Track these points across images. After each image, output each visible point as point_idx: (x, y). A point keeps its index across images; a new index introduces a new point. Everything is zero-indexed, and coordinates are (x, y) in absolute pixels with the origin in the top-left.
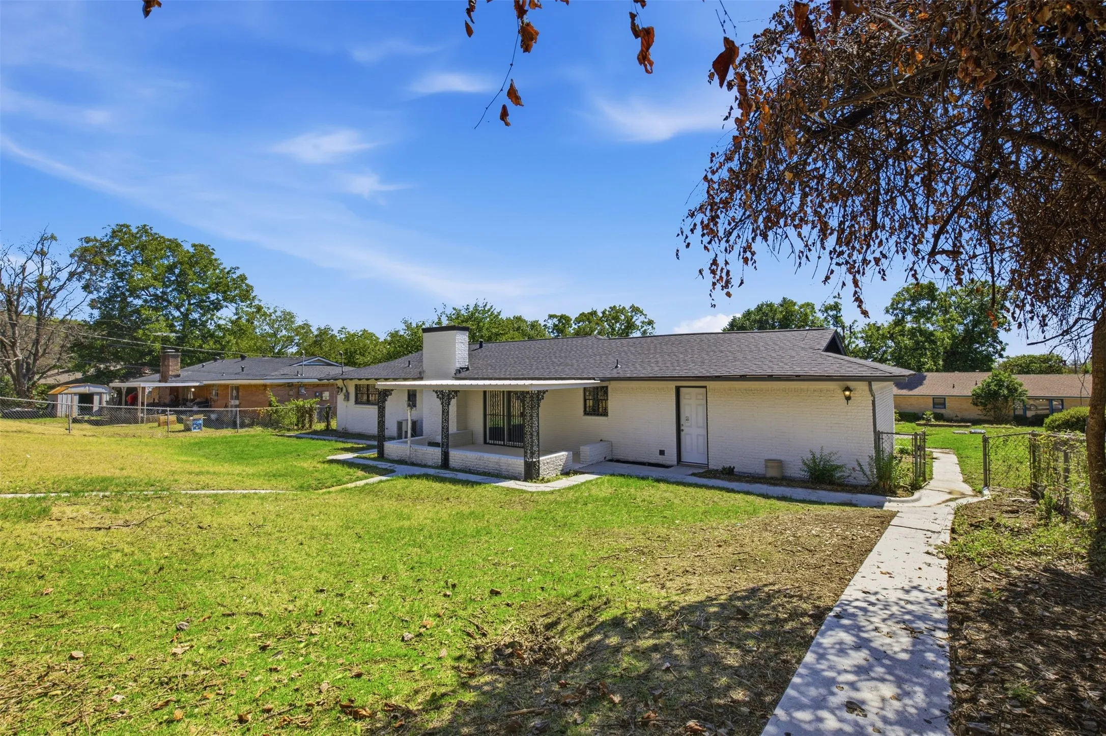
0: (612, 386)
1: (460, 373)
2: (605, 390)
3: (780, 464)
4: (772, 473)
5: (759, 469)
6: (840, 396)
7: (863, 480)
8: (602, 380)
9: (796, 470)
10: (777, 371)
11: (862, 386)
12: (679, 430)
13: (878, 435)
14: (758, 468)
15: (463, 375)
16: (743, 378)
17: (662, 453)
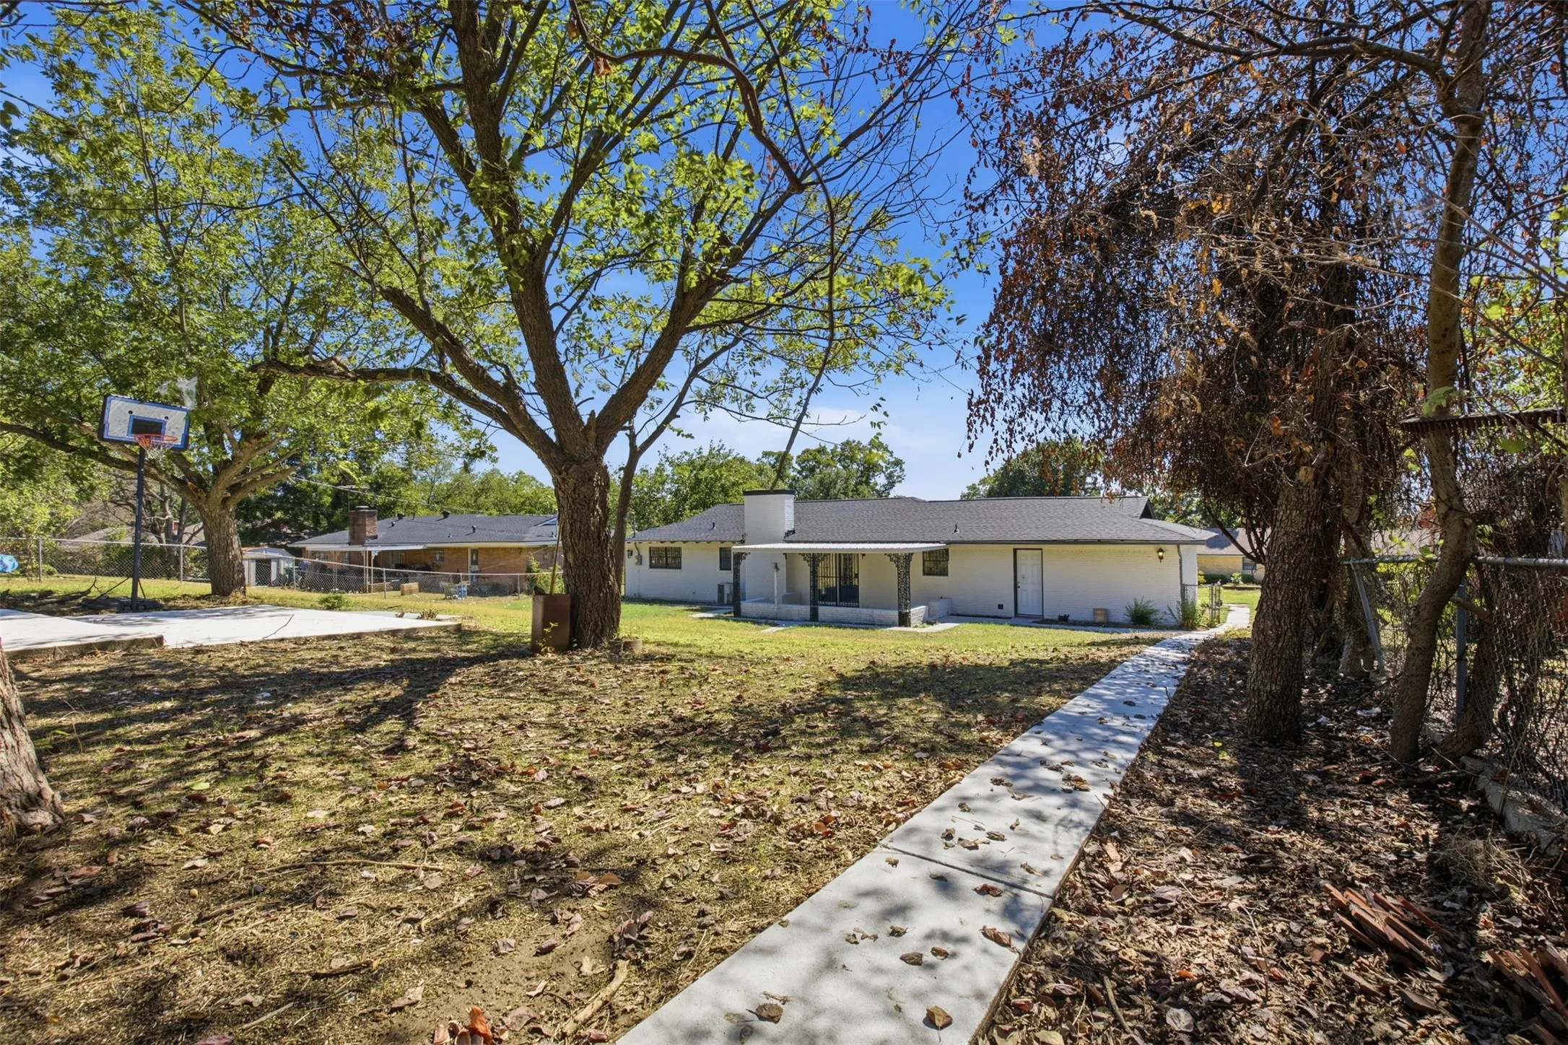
0: (952, 548)
1: (789, 536)
2: (945, 553)
3: (1106, 612)
4: (1100, 619)
5: (1090, 618)
6: (1155, 556)
7: (1172, 622)
8: (948, 543)
9: (1121, 615)
10: (1104, 537)
11: (1171, 549)
12: (1016, 587)
13: (1183, 588)
14: (1088, 616)
15: (791, 537)
16: (1076, 542)
17: (1001, 607)
